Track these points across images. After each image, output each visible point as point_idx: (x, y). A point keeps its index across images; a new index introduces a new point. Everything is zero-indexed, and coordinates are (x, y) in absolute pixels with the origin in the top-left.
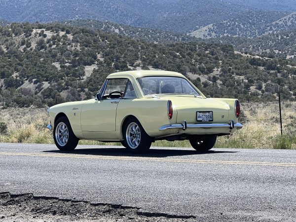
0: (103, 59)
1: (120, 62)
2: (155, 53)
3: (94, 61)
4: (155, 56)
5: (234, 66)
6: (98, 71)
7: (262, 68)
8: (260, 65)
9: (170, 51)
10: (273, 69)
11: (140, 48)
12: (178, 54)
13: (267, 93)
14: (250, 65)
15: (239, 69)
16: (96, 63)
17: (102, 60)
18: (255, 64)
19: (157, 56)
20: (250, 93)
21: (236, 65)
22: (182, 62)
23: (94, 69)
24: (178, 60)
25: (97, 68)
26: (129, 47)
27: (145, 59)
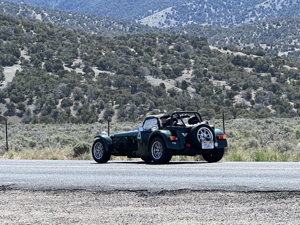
0: (29, 57)
1: (52, 62)
2: (100, 49)
3: (16, 60)
4: (101, 54)
5: (211, 67)
6: (23, 75)
7: (249, 70)
8: (246, 66)
9: (122, 46)
10: (265, 71)
11: (79, 42)
12: (132, 50)
13: (258, 105)
14: (233, 66)
15: (217, 72)
16: (20, 62)
17: (27, 58)
18: (239, 64)
19: (104, 54)
20: (234, 104)
21: (214, 65)
22: (139, 62)
23: (17, 71)
24: (132, 58)
25: (21, 70)
26: (65, 40)
27: (88, 57)
